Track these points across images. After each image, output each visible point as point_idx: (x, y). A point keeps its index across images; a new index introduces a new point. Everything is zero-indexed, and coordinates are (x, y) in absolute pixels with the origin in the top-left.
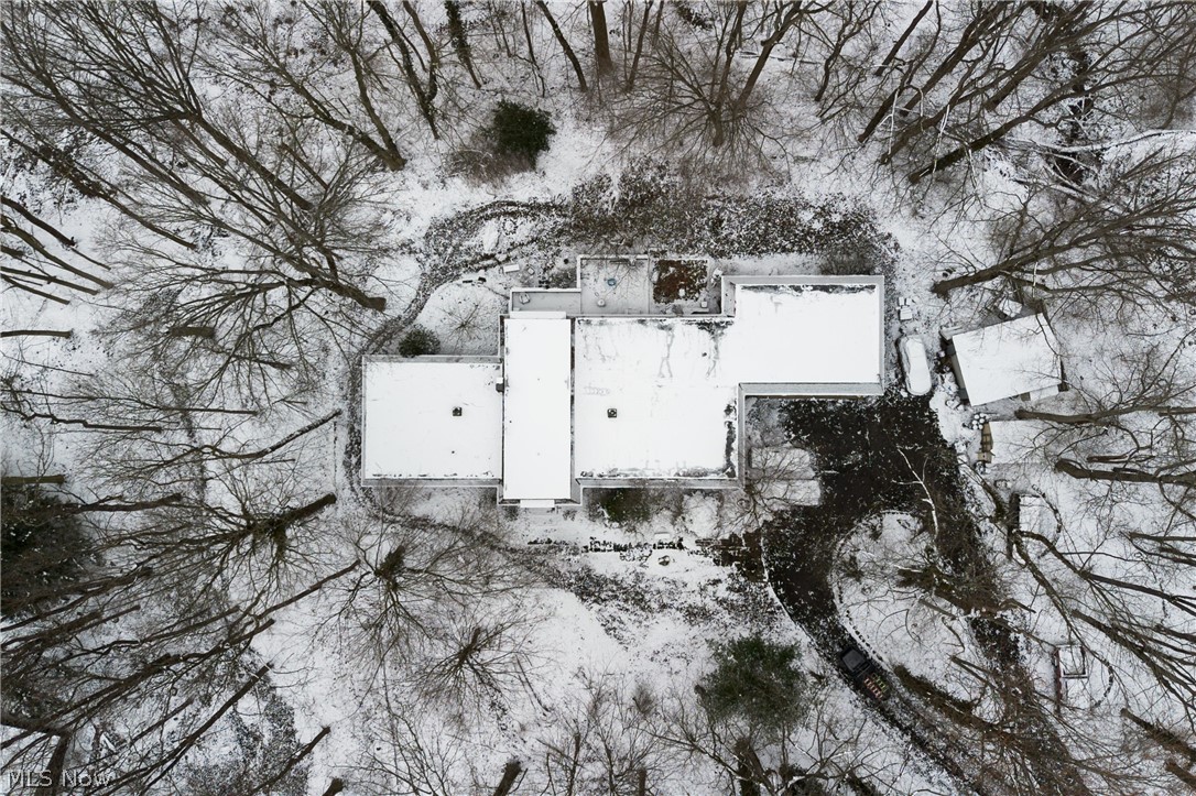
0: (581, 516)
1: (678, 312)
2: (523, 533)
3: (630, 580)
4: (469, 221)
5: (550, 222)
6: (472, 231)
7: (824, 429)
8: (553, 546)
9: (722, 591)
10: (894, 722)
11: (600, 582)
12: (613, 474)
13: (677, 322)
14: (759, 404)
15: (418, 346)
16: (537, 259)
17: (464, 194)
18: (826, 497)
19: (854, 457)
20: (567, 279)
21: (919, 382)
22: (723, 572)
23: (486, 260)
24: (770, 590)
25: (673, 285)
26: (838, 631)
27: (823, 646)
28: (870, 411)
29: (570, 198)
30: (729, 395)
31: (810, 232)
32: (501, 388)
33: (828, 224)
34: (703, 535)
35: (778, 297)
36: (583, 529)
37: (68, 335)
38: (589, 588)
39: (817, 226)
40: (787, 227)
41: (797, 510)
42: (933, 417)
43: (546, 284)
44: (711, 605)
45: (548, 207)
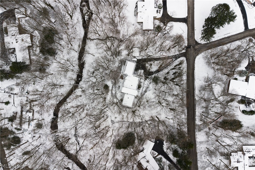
0: (139, 90)
1: (125, 78)
2: (139, 95)
3: (146, 88)
4: (112, 93)
5: (114, 87)
6: (113, 93)
7: (137, 68)
8: (141, 93)
9: (149, 80)
10: (163, 69)
11: (145, 90)
12: (137, 87)
13: (126, 78)
14: (134, 73)
15: (122, 100)
16: (117, 88)
17: (110, 93)
18: (143, 70)
19: (140, 66)
20: (119, 86)
21: (136, 60)
22: (147, 80)
23: (116, 93)
24: (150, 76)
25: (122, 78)
26: (154, 72)
27: (155, 73)
28: (137, 64)
29: (112, 84)
30: (133, 76)
31: (121, 65)
32: (127, 94)
33: (120, 63)
34: (144, 81)
35: (126, 70)
36: (141, 91)
37: (113, 130)
38: (146, 91)
39: (120, 64)
40: (120, 67)
41: (144, 72)
42: (139, 59)
43: (119, 88)
44: (150, 82)
45: (113, 86)
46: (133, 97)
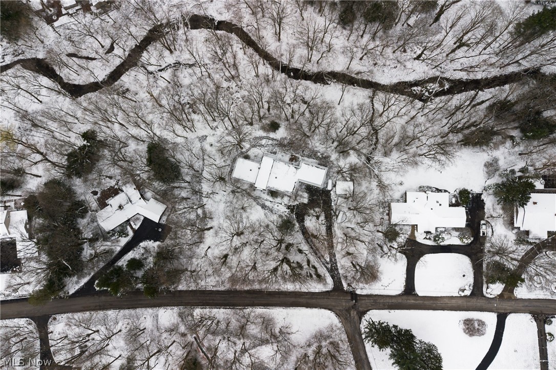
0: (266, 194)
1: (292, 164)
2: (256, 193)
3: (271, 207)
4: (261, 138)
5: (275, 142)
6: (261, 140)
7: (312, 192)
8: (259, 198)
9: (286, 214)
10: (308, 243)
11: (266, 206)
12: (273, 188)
13: (291, 166)
14: (301, 184)
15: (247, 157)
16: (271, 148)
17: (261, 133)
18: (308, 203)
19: (315, 197)
20: (275, 153)
21: (329, 188)
22: (287, 210)
23: (262, 146)
24: (294, 216)
25: (293, 159)
26: (304, 226)
27: (300, 227)
28: (320, 190)
29: (279, 139)
30: (296, 180)
31: (319, 157)
32: (259, 168)
33: (322, 156)
34: (286, 203)
35: (309, 166)
36: (265, 196)
37: (187, 138)
38: (264, 207)
39: (320, 156)
40: (315, 155)
41: (303, 203)
42: (330, 194)
43: (271, 153)
44: (284, 216)
45: (275, 140)
46: (251, 180)
